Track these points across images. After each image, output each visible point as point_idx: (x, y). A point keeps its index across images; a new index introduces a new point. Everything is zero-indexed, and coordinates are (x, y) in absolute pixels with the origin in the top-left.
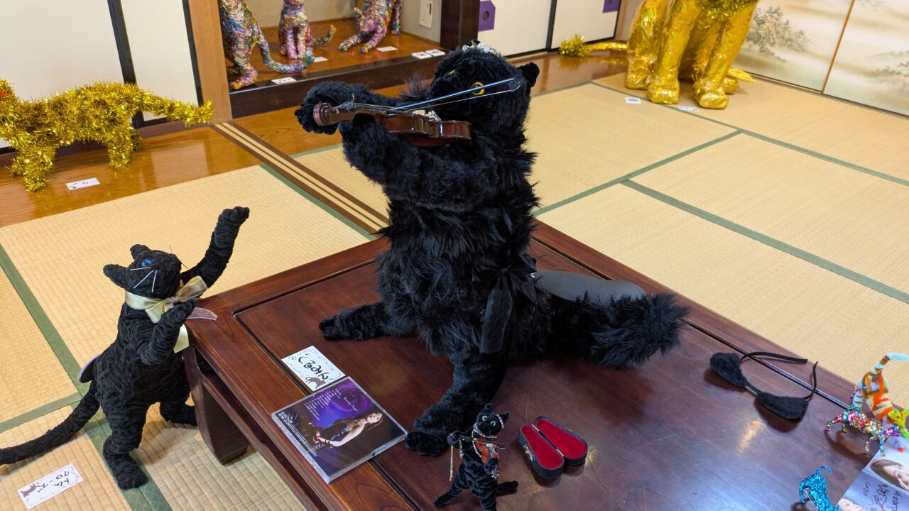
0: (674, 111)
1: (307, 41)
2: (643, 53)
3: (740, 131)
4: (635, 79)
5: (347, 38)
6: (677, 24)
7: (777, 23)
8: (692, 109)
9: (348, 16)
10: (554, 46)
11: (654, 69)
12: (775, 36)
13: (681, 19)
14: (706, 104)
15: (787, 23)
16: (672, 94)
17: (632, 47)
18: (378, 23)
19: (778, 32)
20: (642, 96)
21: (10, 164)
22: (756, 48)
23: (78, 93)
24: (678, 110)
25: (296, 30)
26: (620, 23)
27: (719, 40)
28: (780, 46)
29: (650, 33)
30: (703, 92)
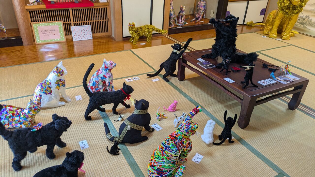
0: (275, 40)
1: (184, 19)
2: (268, 26)
3: (291, 45)
4: (265, 32)
5: (192, 19)
6: (277, 18)
7: (308, 19)
8: (280, 40)
9: (191, 14)
10: (245, 23)
11: (271, 30)
12: (307, 23)
13: (278, 17)
14: (284, 39)
15: (311, 19)
16: (275, 36)
17: (266, 24)
18: (200, 16)
19: (308, 22)
20: (267, 36)
21: (129, 40)
22: (302, 26)
23: (144, 26)
24: (276, 39)
25: (182, 16)
26: (264, 19)
27: (289, 23)
28: (309, 25)
29: (271, 20)
30: (284, 36)
